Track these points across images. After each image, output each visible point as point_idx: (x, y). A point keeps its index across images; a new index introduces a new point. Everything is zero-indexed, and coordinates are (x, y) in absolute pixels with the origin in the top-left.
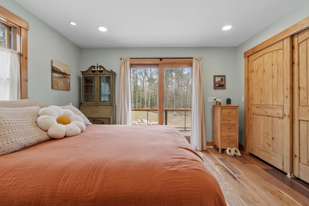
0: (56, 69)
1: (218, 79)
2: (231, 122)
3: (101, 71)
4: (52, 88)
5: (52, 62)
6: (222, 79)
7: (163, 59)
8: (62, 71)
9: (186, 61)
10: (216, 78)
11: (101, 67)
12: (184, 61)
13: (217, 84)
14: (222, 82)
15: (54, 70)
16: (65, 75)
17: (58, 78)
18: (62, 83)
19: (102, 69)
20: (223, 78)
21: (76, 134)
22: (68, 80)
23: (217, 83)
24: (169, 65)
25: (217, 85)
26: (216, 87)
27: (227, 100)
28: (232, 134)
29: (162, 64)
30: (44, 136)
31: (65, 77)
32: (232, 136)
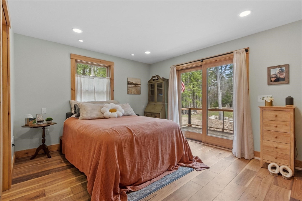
0: (130, 83)
1: (273, 72)
2: (279, 129)
3: (157, 79)
4: (128, 94)
5: (127, 78)
6: (281, 71)
7: (204, 60)
8: (134, 83)
9: (227, 57)
10: (271, 70)
11: (157, 76)
12: (226, 57)
13: (273, 78)
14: (283, 74)
15: (129, 83)
16: (136, 85)
17: (131, 87)
18: (134, 90)
19: (158, 78)
20: (284, 68)
21: (114, 117)
22: (139, 88)
23: (274, 76)
24: (212, 64)
25: (273, 80)
26: (271, 81)
27: (287, 99)
28: (281, 146)
29: (204, 65)
30: (101, 116)
31: (136, 86)
32: (280, 149)
